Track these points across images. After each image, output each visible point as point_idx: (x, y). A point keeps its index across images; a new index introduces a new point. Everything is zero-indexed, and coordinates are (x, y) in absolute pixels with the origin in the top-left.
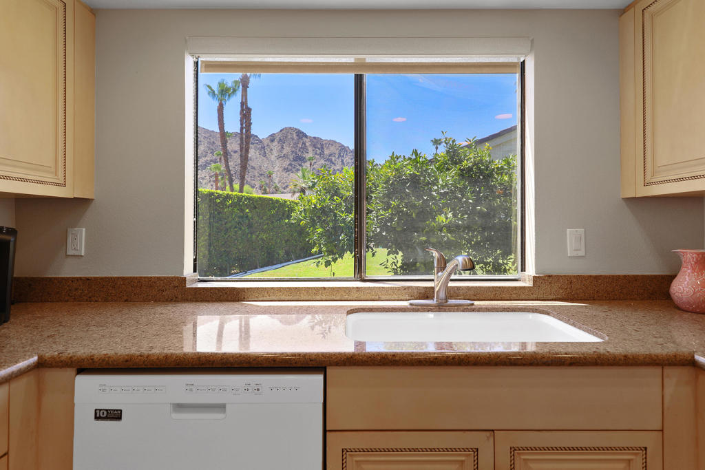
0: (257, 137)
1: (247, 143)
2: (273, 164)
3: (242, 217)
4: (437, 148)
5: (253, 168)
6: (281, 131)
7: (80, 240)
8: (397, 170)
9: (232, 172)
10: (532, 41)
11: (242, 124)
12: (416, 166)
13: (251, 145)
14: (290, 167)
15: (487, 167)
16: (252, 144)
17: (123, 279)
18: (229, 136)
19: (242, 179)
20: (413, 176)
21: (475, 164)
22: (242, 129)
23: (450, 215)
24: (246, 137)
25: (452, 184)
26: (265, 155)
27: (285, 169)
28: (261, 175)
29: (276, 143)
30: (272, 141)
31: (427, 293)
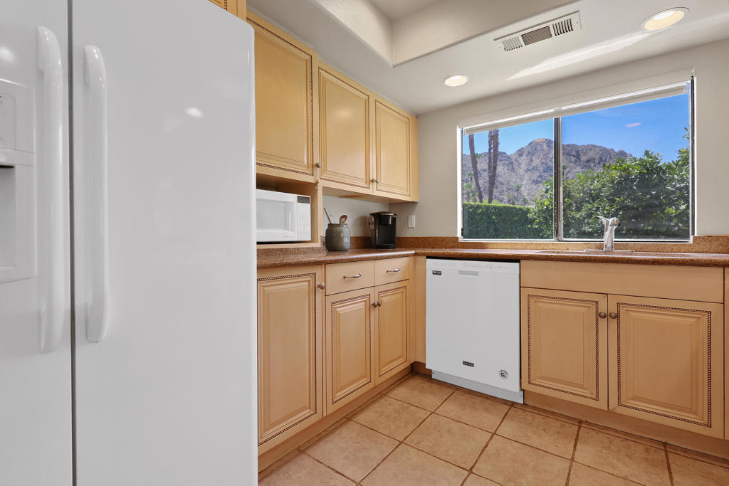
0: (505, 153)
1: (495, 162)
2: (521, 178)
3: (489, 223)
5: (501, 183)
6: (530, 144)
7: (413, 220)
9: (482, 189)
11: (490, 145)
13: (498, 163)
14: (539, 179)
16: (501, 161)
17: (431, 238)
18: (479, 157)
19: (491, 193)
22: (490, 149)
24: (494, 155)
26: (513, 170)
27: (534, 181)
28: (509, 189)
29: (524, 156)
30: (521, 155)
31: (601, 247)
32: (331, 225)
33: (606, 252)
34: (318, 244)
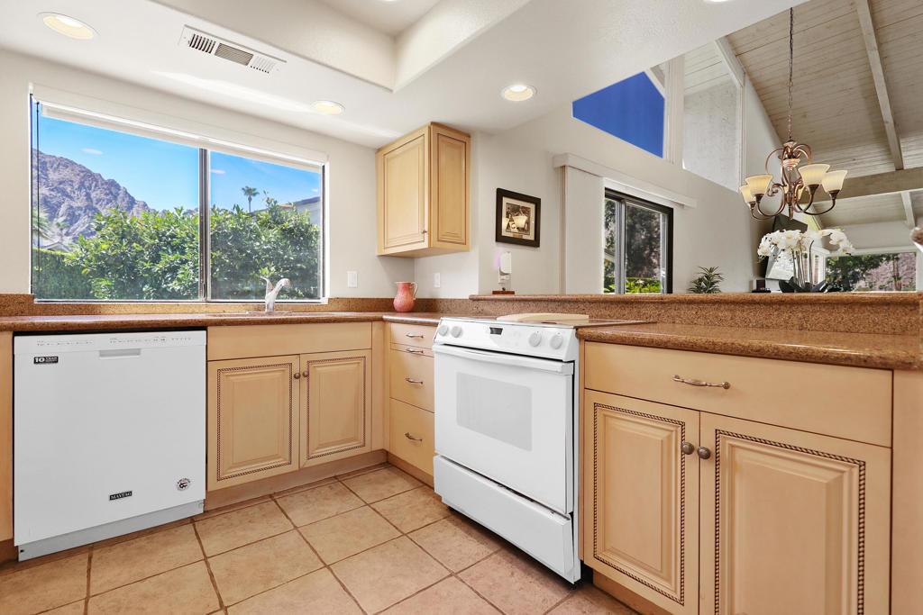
4: (250, 200)
8: (218, 222)
10: (328, 156)
12: (238, 221)
15: (307, 230)
20: (235, 230)
21: (296, 226)
23: (273, 269)
25: (274, 242)
31: (260, 308)
33: (269, 314)
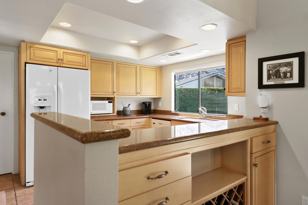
7: (160, 104)
32: (124, 107)
34: (115, 114)
